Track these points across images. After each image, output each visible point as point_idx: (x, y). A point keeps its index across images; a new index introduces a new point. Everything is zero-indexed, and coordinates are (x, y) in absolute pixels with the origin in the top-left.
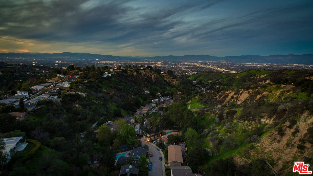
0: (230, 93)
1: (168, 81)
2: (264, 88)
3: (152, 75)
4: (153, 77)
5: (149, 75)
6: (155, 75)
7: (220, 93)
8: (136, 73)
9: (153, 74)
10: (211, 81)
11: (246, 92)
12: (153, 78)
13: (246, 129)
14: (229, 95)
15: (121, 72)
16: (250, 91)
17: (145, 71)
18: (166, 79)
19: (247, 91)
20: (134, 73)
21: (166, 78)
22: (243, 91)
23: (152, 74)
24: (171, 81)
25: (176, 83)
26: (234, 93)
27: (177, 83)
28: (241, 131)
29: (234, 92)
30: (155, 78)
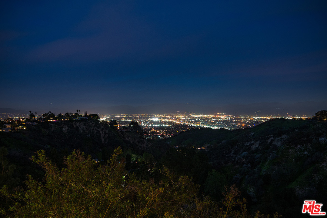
0: (253, 143)
1: (131, 142)
2: (304, 130)
3: (101, 132)
4: (102, 135)
5: (95, 132)
6: (107, 132)
7: (236, 147)
8: (67, 128)
9: (102, 130)
10: (208, 144)
11: (278, 139)
12: (103, 137)
13: (301, 156)
14: (252, 147)
15: (35, 125)
16: (284, 137)
17: (85, 125)
18: (127, 139)
19: (280, 138)
20: (63, 127)
21: (128, 137)
22: (272, 138)
23: (100, 130)
24: (138, 142)
25: (147, 145)
26: (259, 144)
27: (149, 146)
28: (294, 159)
29: (258, 142)
30: (107, 137)
